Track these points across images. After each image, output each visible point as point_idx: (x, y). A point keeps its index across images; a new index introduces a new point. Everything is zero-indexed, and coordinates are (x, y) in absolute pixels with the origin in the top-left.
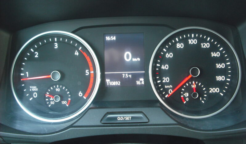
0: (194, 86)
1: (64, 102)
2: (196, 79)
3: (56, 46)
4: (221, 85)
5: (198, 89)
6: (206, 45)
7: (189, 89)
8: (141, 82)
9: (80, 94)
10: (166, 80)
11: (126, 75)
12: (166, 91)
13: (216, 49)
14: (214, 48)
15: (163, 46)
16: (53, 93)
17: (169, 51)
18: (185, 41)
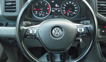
0: (70, 12)
1: (43, 15)
2: (70, 11)
3: (41, 3)
4: (76, 12)
5: (71, 13)
6: (73, 4)
7: (69, 13)
8: (59, 11)
9: (46, 13)
10: (64, 10)
11: (56, 9)
12: (64, 13)
13: (75, 4)
14: (74, 4)
15: (64, 3)
16: (41, 13)
17: (65, 4)
18: (68, 3)
